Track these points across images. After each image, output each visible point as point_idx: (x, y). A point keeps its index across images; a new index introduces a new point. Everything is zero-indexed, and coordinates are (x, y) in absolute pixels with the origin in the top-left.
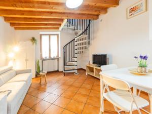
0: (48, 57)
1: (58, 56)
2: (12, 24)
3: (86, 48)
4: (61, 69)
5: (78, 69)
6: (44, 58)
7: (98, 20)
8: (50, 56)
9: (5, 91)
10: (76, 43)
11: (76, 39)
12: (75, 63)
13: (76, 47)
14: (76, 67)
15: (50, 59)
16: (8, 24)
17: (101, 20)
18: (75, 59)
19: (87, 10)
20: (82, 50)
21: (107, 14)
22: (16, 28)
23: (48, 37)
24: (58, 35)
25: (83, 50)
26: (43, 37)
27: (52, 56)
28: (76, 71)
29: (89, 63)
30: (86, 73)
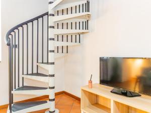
18: (50, 69)
25: (69, 44)
29: (91, 82)
30: (81, 109)
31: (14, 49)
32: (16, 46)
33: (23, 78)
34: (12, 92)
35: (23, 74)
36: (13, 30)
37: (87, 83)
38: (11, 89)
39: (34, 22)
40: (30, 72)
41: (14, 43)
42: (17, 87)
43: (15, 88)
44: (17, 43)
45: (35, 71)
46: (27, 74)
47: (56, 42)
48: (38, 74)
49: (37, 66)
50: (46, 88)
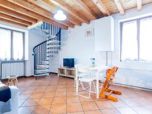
0: (9, 59)
1: (24, 58)
3: (57, 52)
8: (12, 58)
10: (48, 47)
12: (47, 66)
13: (48, 51)
17: (70, 32)
18: (47, 62)
20: (52, 54)
23: (9, 32)
24: (24, 33)
27: (15, 58)
28: (48, 74)
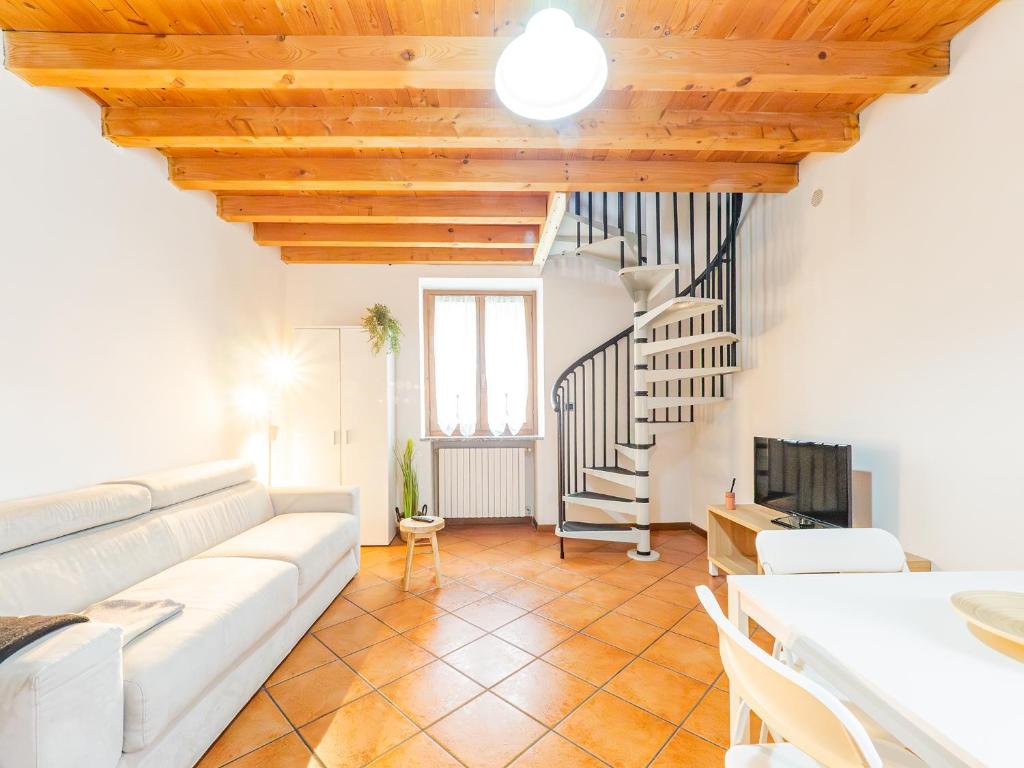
0: (469, 431)
1: (531, 427)
2: (261, 231)
3: (719, 389)
4: (547, 515)
5: (655, 529)
6: (449, 434)
7: (793, 192)
8: (482, 427)
9: (151, 605)
10: (639, 354)
11: (639, 323)
12: (637, 486)
13: (639, 380)
14: (640, 514)
15: (482, 441)
16: (240, 232)
17: (818, 197)
18: (637, 459)
19: (696, 125)
20: (686, 401)
21: (856, 149)
22: (288, 255)
23: (470, 304)
24: (530, 297)
25: (697, 400)
26: (441, 304)
27: (496, 429)
28: (642, 539)
29: (732, 495)
30: (709, 558)
31: (566, 413)
32: (570, 407)
33: (584, 474)
34: (564, 498)
35: (584, 467)
36: (564, 377)
37: (723, 500)
38: (561, 492)
39: (607, 350)
40: (599, 463)
41: (566, 401)
42: (572, 491)
43: (569, 492)
44: (572, 401)
45: (611, 463)
46: (594, 468)
47: (650, 398)
48: (616, 469)
49: (616, 451)
50: (631, 501)
